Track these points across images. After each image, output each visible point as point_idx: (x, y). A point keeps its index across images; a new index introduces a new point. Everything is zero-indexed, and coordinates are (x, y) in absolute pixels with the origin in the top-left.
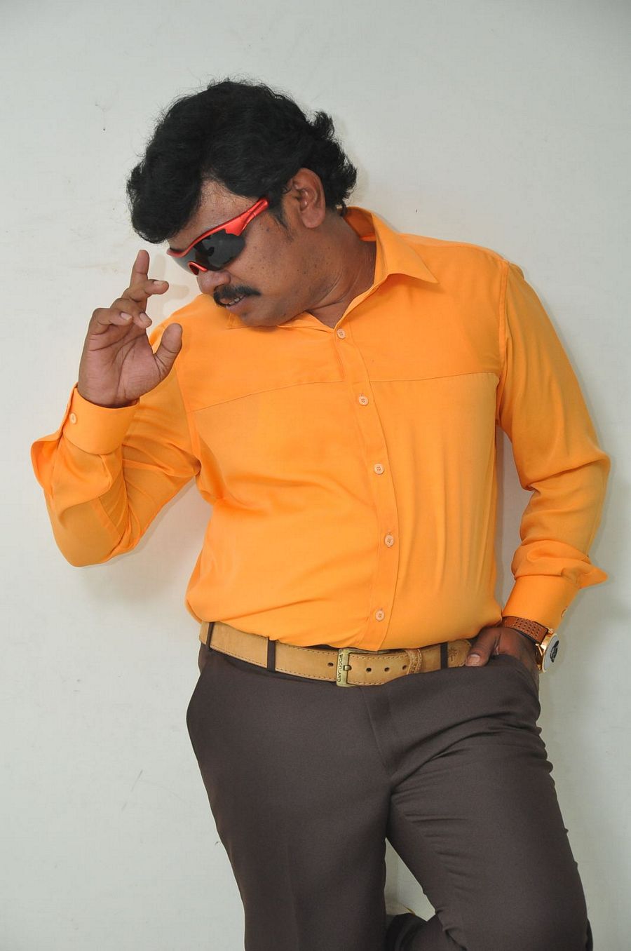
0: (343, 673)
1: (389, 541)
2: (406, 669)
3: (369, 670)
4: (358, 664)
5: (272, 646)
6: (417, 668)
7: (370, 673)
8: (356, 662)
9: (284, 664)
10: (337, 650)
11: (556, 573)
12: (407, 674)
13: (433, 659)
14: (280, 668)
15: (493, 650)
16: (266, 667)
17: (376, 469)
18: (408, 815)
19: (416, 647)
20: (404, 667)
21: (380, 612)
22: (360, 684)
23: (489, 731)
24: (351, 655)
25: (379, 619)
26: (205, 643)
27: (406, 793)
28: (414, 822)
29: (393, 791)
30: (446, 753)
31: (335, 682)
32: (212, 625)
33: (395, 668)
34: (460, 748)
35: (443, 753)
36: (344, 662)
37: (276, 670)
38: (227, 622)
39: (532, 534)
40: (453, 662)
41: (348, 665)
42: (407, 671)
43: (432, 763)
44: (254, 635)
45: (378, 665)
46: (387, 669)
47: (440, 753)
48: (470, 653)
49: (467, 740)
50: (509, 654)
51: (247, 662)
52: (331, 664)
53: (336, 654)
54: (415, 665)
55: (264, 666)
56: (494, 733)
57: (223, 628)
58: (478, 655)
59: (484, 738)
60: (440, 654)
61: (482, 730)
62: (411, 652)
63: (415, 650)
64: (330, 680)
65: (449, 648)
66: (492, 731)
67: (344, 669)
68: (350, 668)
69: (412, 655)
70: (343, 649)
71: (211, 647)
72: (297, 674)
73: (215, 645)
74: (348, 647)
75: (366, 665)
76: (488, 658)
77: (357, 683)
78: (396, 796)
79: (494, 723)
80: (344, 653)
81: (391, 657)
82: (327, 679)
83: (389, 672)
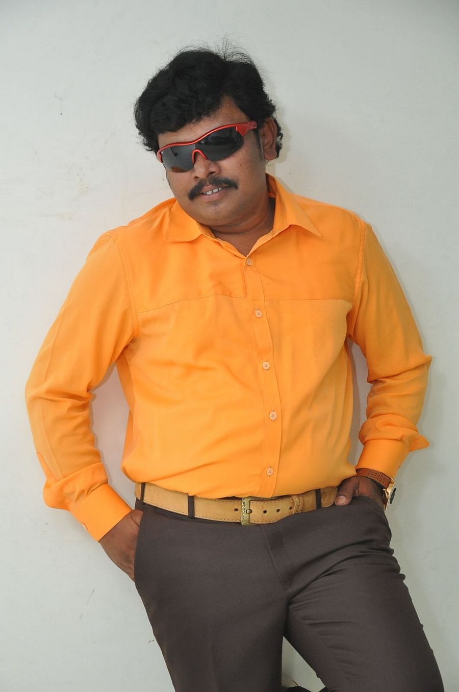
0: (246, 516)
1: (273, 416)
2: (292, 510)
3: (265, 512)
4: (256, 508)
5: (191, 500)
6: (300, 508)
7: (266, 514)
8: (255, 506)
9: (201, 512)
10: (240, 499)
11: (397, 439)
12: (293, 513)
13: (311, 500)
14: (198, 514)
15: (354, 492)
16: (187, 515)
17: (264, 366)
18: (305, 619)
19: (299, 493)
20: (291, 508)
21: (270, 469)
22: (259, 523)
23: (360, 554)
24: (251, 502)
25: (270, 474)
26: (140, 499)
27: (300, 603)
28: (309, 624)
29: (289, 602)
30: (329, 572)
31: (241, 523)
32: (144, 485)
33: (284, 509)
34: (339, 569)
35: (327, 573)
36: (247, 507)
37: (195, 517)
38: (155, 483)
39: (378, 411)
40: (326, 502)
41: (249, 510)
42: (293, 511)
43: (319, 580)
44: (177, 492)
45: (271, 508)
46: (278, 510)
47: (325, 572)
48: (338, 496)
49: (345, 563)
50: (366, 496)
51: (173, 512)
52: (236, 510)
53: (240, 502)
54: (299, 506)
55: (185, 514)
56: (363, 556)
57: (152, 488)
58: (345, 496)
59: (357, 561)
60: (315, 497)
61: (355, 554)
62: (295, 497)
63: (298, 495)
64: (236, 521)
65: (321, 492)
66: (362, 554)
67: (247, 513)
68: (251, 512)
69: (296, 499)
70: (245, 498)
71: (144, 501)
72: (211, 519)
73: (147, 500)
74: (249, 497)
75: (262, 508)
76: (351, 500)
77: (256, 522)
78: (291, 607)
79: (363, 548)
80: (246, 501)
81: (281, 501)
82: (234, 521)
83: (280, 512)
